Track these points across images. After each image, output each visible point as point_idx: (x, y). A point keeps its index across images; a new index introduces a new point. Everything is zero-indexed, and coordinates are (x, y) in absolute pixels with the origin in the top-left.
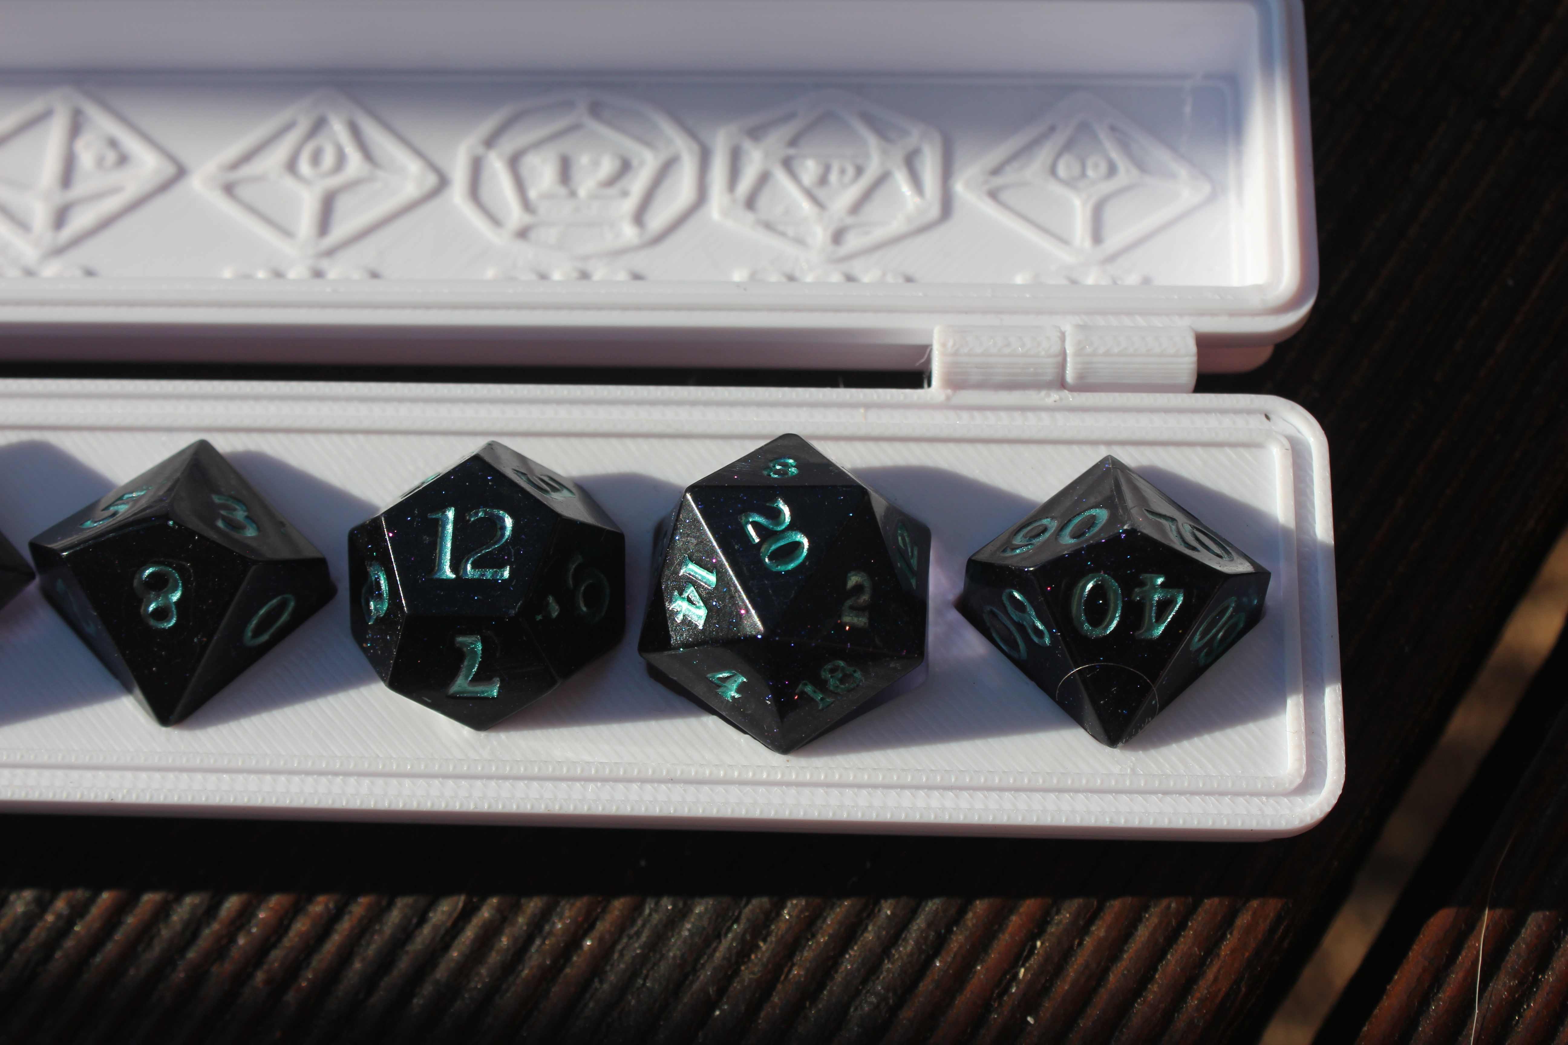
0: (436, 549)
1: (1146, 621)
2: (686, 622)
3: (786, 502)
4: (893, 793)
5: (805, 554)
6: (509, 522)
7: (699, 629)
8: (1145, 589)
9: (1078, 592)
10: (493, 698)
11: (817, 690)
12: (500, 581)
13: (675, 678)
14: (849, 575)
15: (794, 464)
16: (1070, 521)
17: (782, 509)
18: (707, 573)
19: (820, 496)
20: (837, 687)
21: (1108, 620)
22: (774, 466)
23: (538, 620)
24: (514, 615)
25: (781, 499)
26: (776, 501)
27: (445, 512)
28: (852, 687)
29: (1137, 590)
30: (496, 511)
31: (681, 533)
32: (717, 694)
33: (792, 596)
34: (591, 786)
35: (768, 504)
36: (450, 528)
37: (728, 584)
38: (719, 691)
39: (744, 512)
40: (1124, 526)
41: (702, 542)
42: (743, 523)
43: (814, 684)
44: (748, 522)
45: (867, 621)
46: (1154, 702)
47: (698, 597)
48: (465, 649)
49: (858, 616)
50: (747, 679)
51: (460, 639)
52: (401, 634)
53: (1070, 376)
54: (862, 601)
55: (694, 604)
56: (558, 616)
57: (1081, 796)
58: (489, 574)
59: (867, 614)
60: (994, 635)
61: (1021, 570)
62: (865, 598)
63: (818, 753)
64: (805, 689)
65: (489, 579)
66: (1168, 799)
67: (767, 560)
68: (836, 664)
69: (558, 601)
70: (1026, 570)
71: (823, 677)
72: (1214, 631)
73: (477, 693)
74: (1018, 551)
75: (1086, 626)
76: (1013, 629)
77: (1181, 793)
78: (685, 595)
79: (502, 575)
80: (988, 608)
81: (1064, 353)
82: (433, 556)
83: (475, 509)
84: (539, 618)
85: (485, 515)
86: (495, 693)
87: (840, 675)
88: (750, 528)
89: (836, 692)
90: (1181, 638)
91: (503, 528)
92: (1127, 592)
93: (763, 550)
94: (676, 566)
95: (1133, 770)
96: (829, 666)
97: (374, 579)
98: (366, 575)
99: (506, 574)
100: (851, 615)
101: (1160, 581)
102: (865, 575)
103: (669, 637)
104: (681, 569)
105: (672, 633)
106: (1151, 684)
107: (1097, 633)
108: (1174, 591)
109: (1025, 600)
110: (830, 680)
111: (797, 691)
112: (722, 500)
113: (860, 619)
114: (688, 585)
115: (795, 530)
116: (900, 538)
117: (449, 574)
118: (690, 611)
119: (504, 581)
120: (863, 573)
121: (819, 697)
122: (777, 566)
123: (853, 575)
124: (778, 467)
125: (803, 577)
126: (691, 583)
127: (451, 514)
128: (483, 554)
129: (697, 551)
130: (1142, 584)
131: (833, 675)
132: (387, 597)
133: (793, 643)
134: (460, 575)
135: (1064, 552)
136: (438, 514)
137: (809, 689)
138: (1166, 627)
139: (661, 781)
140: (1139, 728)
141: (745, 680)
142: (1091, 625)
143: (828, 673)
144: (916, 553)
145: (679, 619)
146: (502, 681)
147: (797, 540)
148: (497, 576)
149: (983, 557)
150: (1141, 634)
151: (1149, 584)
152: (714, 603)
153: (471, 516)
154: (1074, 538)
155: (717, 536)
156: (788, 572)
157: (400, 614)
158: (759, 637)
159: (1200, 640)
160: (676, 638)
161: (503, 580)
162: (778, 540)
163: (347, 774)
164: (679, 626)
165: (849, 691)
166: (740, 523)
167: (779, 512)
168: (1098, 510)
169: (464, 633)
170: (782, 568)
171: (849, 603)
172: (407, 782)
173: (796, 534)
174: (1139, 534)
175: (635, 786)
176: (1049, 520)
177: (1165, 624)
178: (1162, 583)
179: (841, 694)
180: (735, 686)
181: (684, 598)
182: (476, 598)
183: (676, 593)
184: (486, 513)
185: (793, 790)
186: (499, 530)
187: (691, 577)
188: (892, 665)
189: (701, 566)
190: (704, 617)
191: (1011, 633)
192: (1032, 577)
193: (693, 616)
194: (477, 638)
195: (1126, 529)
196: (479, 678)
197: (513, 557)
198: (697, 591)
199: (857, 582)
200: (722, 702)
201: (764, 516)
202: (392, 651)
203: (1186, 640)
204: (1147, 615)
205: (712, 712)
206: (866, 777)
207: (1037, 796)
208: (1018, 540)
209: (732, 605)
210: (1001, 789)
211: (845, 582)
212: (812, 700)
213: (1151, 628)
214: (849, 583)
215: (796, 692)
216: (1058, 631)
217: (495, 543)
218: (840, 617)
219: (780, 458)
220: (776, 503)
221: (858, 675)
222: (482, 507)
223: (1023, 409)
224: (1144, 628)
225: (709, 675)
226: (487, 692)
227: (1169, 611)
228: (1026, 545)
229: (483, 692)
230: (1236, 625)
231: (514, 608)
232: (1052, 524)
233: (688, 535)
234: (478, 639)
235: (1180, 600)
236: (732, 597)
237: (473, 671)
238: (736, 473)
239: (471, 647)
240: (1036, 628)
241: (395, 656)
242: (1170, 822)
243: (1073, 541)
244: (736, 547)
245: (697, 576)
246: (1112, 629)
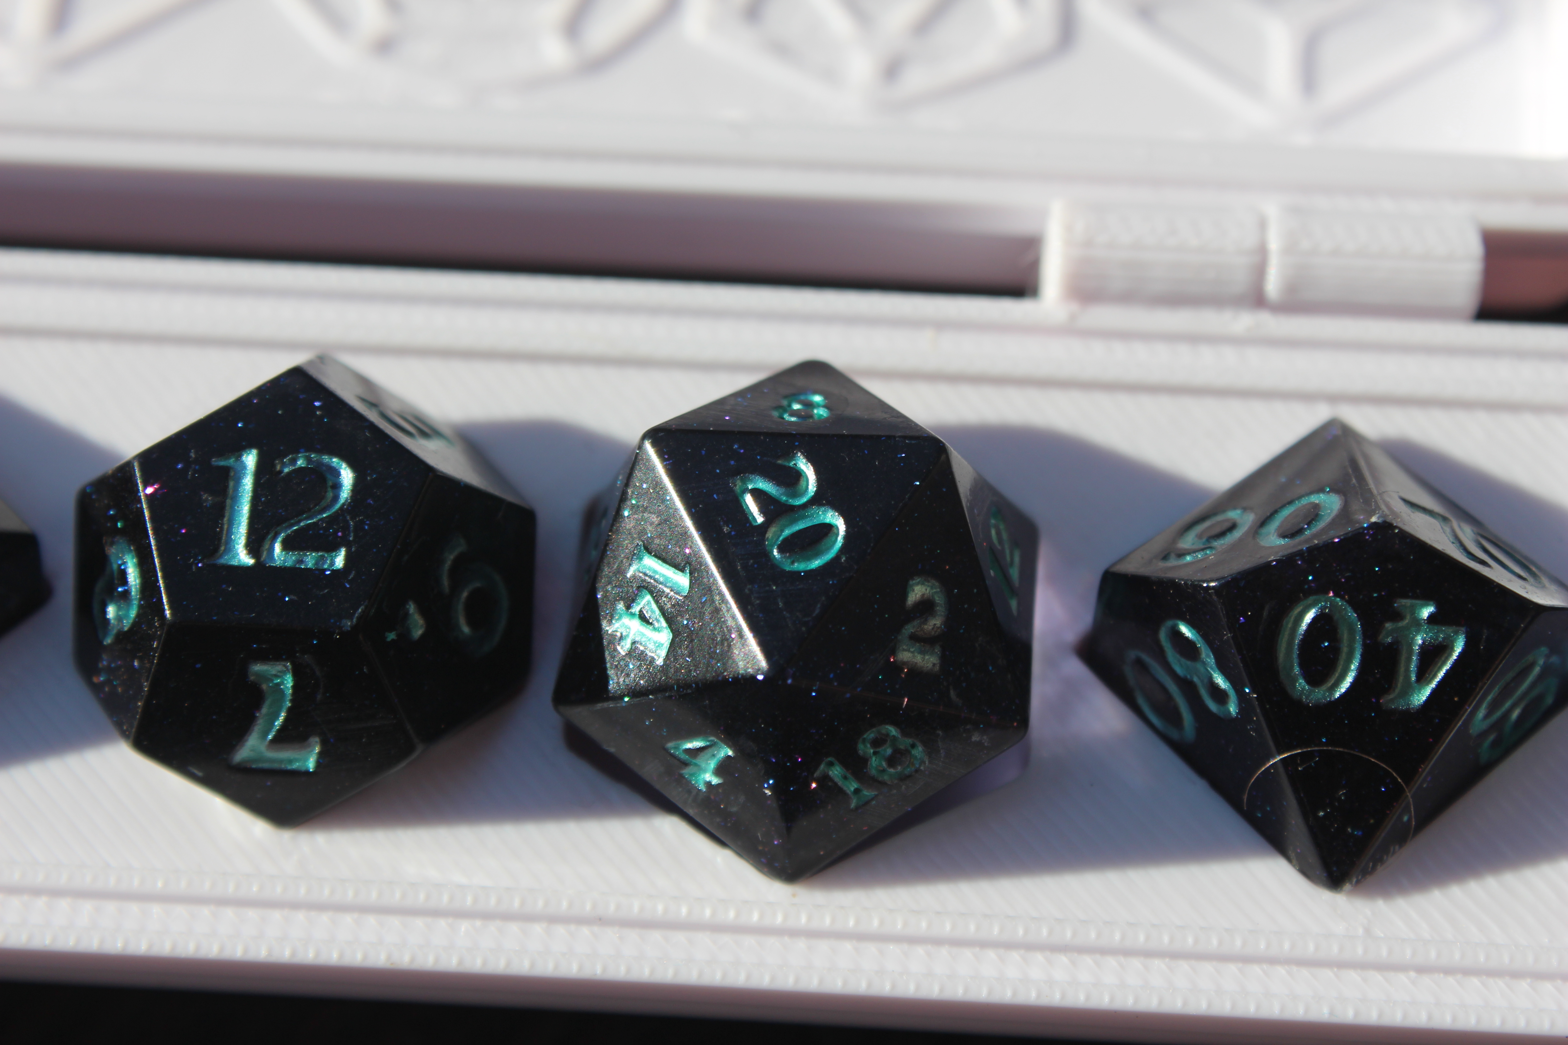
0: (223, 516)
1: (1401, 679)
2: (636, 653)
3: (810, 459)
4: (968, 953)
5: (840, 545)
6: (347, 476)
7: (658, 665)
8: (1401, 624)
9: (1290, 625)
10: (307, 773)
11: (849, 775)
12: (328, 573)
13: (612, 750)
14: (911, 582)
15: (822, 403)
16: (1276, 512)
17: (803, 471)
18: (674, 573)
19: (866, 452)
20: (884, 771)
21: (1337, 675)
22: (790, 406)
23: (389, 639)
24: (349, 629)
25: (802, 453)
26: (793, 457)
27: (241, 456)
28: (907, 771)
29: (1388, 625)
30: (326, 458)
31: (633, 506)
32: (682, 776)
33: (817, 611)
34: (464, 926)
35: (780, 462)
36: (248, 483)
37: (709, 589)
38: (686, 772)
39: (739, 474)
40: (1371, 518)
41: (668, 519)
42: (738, 491)
43: (845, 764)
44: (746, 490)
45: (938, 662)
46: (1406, 818)
47: (657, 612)
48: (264, 687)
49: (922, 652)
50: (734, 751)
51: (258, 667)
52: (158, 656)
53: (1273, 286)
54: (930, 628)
55: (651, 624)
56: (423, 636)
57: (1281, 970)
58: (310, 560)
59: (938, 649)
60: (1141, 701)
61: (1196, 587)
62: (935, 623)
63: (845, 882)
64: (831, 773)
65: (310, 570)
66: (1426, 980)
67: (775, 552)
68: (884, 731)
69: (424, 611)
70: (1205, 585)
71: (861, 752)
72: (1508, 704)
73: (281, 761)
74: (1189, 558)
75: (1301, 684)
76: (1173, 688)
77: (1448, 971)
78: (636, 609)
79: (333, 563)
80: (1132, 654)
81: (1262, 252)
82: (218, 527)
83: (292, 453)
84: (391, 636)
85: (308, 464)
86: (311, 764)
87: (889, 751)
88: (749, 501)
89: (880, 779)
90: (1455, 711)
91: (337, 486)
92: (1371, 631)
93: (770, 534)
94: (622, 561)
95: (1368, 931)
96: (870, 735)
97: (115, 567)
98: (104, 560)
99: (339, 561)
100: (912, 650)
101: (1426, 612)
102: (937, 584)
103: (605, 678)
104: (630, 565)
105: (611, 672)
106: (1404, 786)
107: (1319, 695)
108: (1450, 630)
109: (1200, 639)
110: (871, 757)
111: (817, 774)
112: (703, 452)
113: (927, 657)
114: (641, 591)
115: (823, 505)
116: (993, 532)
117: (244, 558)
118: (643, 635)
119: (336, 572)
120: (934, 582)
121: (852, 786)
122: (793, 563)
123: (918, 584)
124: (796, 407)
125: (835, 582)
126: (646, 588)
127: (250, 459)
128: (303, 526)
129: (660, 536)
130: (1397, 616)
131: (877, 750)
132: (137, 595)
133: (815, 691)
134: (262, 559)
135: (1270, 557)
136: (229, 458)
137: (836, 772)
138: (1434, 692)
139: (581, 921)
140: (1378, 860)
141: (730, 753)
142: (1308, 682)
143: (869, 746)
144: (1017, 559)
145: (623, 649)
146: (324, 743)
147: (827, 521)
148: (323, 564)
149: (1132, 567)
150: (1391, 701)
151: (1408, 617)
152: (685, 622)
153: (284, 465)
154: (1284, 536)
155: (693, 510)
156: (810, 573)
157: (158, 620)
158: (760, 677)
159: (1486, 717)
160: (618, 679)
161: (333, 571)
162: (794, 521)
163: (56, 893)
164: (624, 660)
165: (903, 778)
166: (732, 491)
167: (798, 475)
168: (1322, 496)
169: (265, 657)
170: (800, 566)
171: (909, 629)
172: (156, 909)
173: (825, 512)
174: (1397, 531)
175: (538, 929)
176: (1239, 512)
177: (1433, 685)
178: (1431, 617)
179: (889, 783)
180: (713, 764)
181: (633, 615)
182: (287, 599)
183: (621, 606)
184: (309, 460)
185: (801, 944)
186: (329, 489)
187: (647, 578)
188: (975, 738)
189: (665, 561)
190: (667, 645)
191: (1169, 697)
192: (1215, 598)
193: (648, 644)
194: (285, 666)
195: (1375, 523)
196: (285, 737)
197: (352, 534)
198: (657, 602)
199: (923, 595)
200: (689, 792)
201: (773, 480)
202: (141, 687)
203: (1466, 714)
204: (1402, 669)
205: (669, 807)
206: (924, 925)
207: (1208, 967)
208: (1188, 541)
209: (716, 625)
210: (1148, 954)
211: (905, 596)
212: (841, 791)
213: (1408, 690)
214: (910, 595)
215: (815, 775)
216: (1253, 690)
217: (324, 510)
218: (893, 652)
219: (800, 394)
220: (795, 460)
221: (919, 751)
222: (302, 450)
223: (1194, 339)
224: (1397, 691)
225: (670, 745)
226: (297, 760)
227: (1439, 665)
228: (1203, 550)
229: (290, 761)
230: (1540, 698)
231: (351, 617)
232: (1246, 520)
233: (645, 509)
234: (288, 670)
235: (1458, 648)
236: (717, 610)
237: (276, 724)
238: (728, 413)
239: (275, 682)
240: (1215, 689)
241: (146, 694)
242: (1430, 1017)
243: (1282, 542)
244: (725, 529)
245: (657, 577)
246: (1343, 690)
